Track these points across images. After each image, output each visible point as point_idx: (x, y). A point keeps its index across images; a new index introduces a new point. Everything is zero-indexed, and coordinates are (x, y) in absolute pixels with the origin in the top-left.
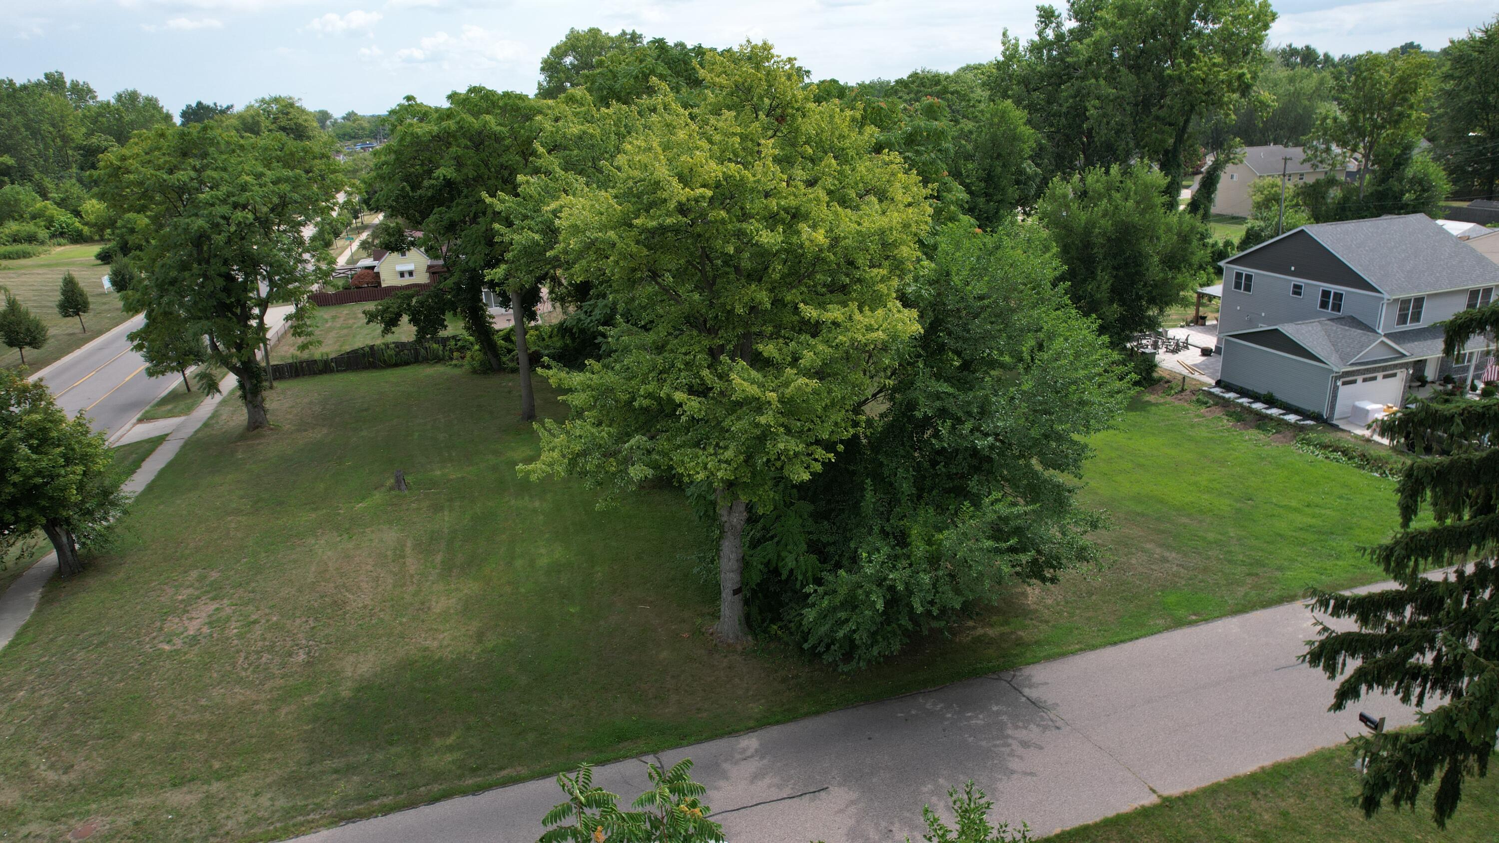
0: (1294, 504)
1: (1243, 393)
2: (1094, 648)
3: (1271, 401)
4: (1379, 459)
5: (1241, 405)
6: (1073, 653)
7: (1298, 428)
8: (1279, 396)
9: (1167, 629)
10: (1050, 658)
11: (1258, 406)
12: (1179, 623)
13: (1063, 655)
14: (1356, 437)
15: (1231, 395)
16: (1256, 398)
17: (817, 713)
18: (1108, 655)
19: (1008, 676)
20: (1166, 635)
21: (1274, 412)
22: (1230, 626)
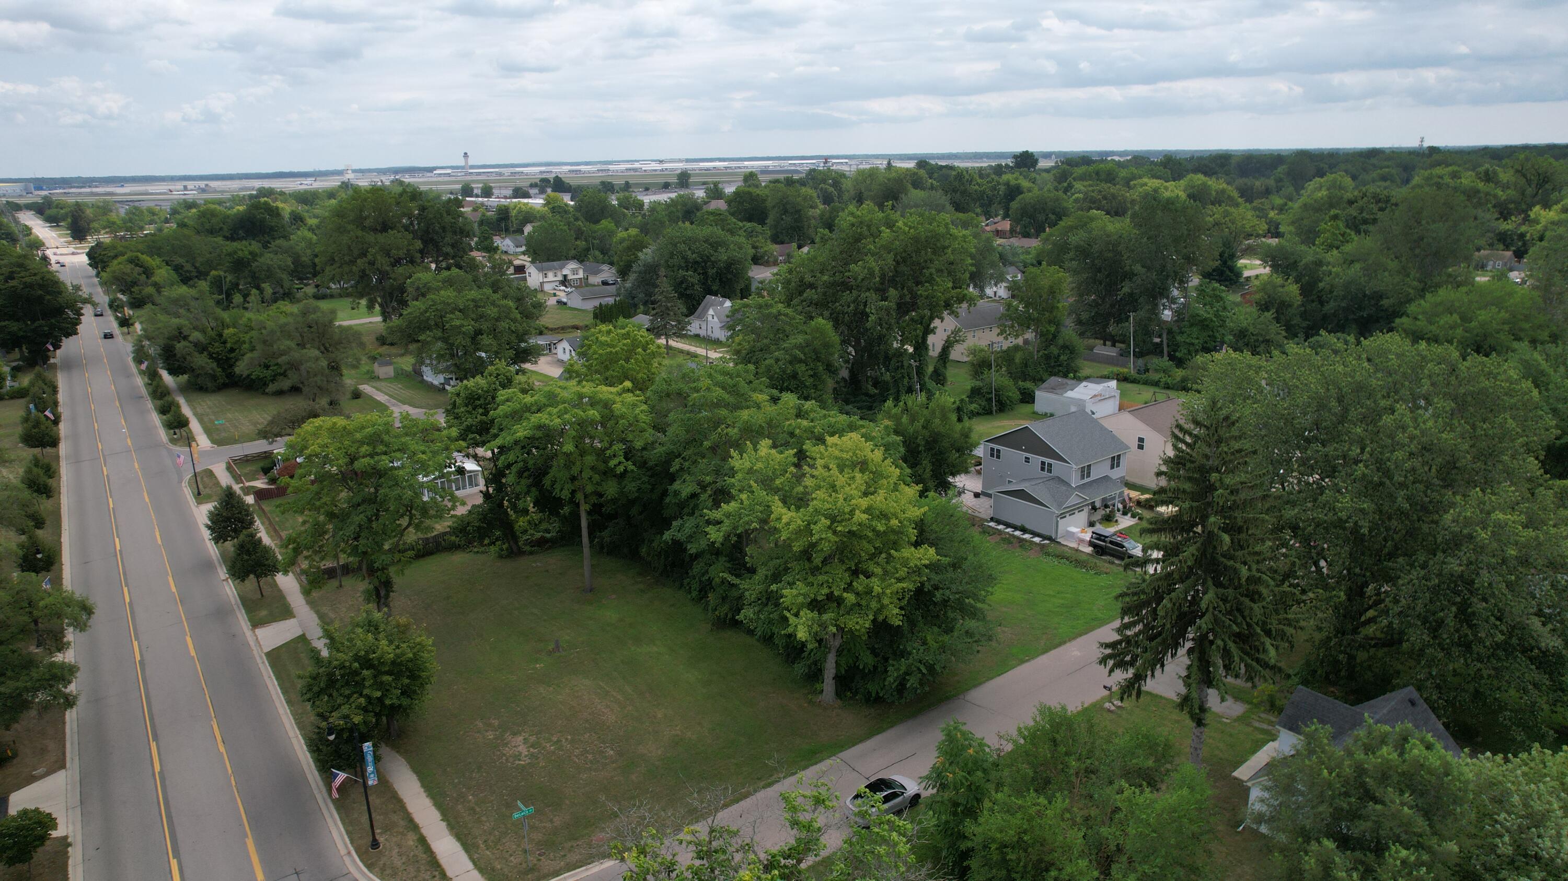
0: (1051, 593)
1: (1008, 525)
2: (992, 678)
3: (1024, 530)
4: (1084, 562)
5: (1008, 533)
6: (984, 682)
7: (1042, 547)
8: (1028, 526)
9: (1019, 665)
10: (975, 686)
11: (1017, 533)
12: (1022, 662)
13: (980, 684)
14: (1071, 548)
15: (1001, 527)
16: (1016, 528)
17: (892, 727)
18: (999, 681)
19: (961, 697)
20: (1019, 668)
21: (1027, 536)
22: (1043, 660)
